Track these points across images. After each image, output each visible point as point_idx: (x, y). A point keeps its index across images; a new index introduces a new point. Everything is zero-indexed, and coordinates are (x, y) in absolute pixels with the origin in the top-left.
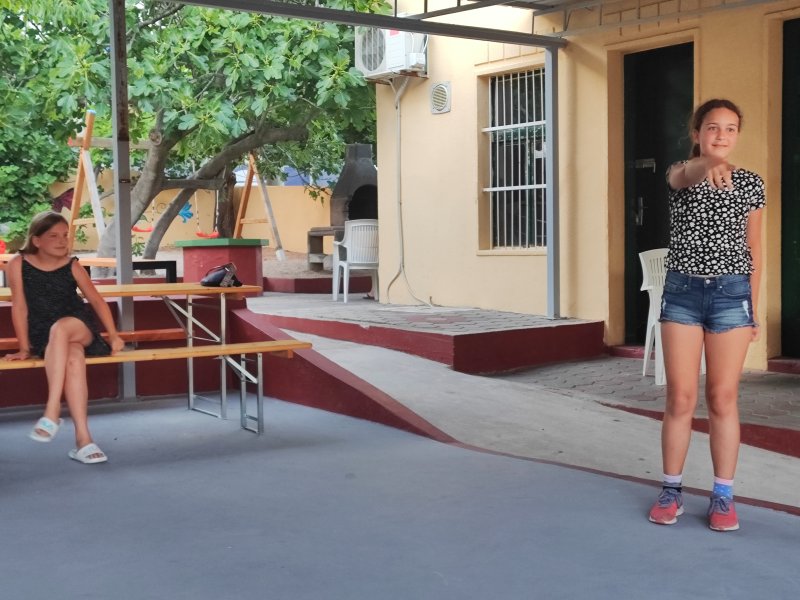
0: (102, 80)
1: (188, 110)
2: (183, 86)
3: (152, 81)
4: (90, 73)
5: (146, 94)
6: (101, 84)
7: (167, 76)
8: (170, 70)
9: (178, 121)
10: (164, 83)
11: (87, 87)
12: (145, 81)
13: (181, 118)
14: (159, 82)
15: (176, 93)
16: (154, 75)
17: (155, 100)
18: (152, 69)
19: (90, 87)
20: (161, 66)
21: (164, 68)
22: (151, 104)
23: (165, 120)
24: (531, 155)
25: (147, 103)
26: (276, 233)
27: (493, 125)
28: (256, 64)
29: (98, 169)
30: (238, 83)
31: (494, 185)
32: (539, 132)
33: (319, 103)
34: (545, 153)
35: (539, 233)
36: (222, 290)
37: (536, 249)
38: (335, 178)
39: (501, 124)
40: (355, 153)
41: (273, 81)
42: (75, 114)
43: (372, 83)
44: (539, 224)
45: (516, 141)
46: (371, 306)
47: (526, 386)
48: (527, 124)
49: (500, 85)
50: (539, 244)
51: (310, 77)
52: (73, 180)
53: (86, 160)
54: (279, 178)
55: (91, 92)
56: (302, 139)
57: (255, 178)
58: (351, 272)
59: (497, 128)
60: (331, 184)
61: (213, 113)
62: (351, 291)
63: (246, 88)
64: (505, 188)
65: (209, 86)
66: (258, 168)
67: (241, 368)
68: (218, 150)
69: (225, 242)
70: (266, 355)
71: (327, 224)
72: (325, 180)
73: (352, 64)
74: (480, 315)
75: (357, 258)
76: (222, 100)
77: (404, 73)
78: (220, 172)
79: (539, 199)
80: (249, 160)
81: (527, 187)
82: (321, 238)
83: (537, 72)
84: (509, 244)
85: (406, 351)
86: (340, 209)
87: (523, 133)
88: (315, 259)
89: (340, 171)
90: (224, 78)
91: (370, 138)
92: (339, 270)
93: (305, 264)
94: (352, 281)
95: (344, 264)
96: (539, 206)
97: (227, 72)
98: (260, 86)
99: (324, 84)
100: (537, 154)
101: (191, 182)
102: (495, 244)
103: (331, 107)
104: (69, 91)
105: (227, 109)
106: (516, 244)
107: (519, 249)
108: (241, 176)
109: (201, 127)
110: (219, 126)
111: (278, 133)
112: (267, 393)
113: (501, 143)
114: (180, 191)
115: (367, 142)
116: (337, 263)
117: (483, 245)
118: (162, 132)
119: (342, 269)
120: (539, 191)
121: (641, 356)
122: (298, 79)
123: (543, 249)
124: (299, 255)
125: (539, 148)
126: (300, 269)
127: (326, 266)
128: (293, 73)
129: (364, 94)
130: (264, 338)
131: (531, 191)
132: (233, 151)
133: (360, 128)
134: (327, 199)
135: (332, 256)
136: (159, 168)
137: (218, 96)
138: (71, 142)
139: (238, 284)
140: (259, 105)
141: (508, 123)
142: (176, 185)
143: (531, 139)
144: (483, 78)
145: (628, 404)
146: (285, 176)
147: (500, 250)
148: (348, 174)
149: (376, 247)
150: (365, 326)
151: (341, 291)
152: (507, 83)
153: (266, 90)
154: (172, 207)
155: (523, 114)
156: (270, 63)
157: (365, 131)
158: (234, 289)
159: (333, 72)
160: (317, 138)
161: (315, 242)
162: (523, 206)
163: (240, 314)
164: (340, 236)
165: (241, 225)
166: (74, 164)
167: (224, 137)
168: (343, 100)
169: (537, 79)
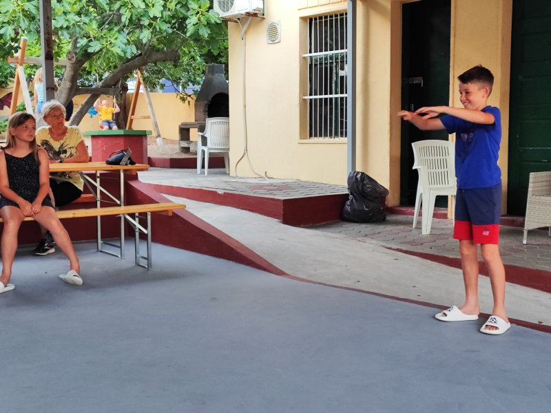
0: (32, 15)
1: (95, 38)
2: (91, 21)
3: (69, 17)
4: (23, 10)
5: (65, 26)
6: (32, 18)
7: (79, 14)
8: (81, 9)
9: (87, 46)
10: (77, 19)
11: (22, 20)
12: (63, 17)
13: (90, 44)
14: (73, 18)
15: (86, 26)
16: (70, 12)
17: (71, 31)
18: (68, 8)
19: (24, 20)
20: (75, 6)
21: (77, 7)
22: (68, 33)
23: (78, 45)
24: (337, 74)
25: (65, 33)
26: (156, 126)
27: (310, 52)
28: (143, 6)
29: (30, 79)
30: (131, 20)
31: (311, 95)
32: (343, 57)
33: (188, 34)
34: (346, 72)
35: (342, 128)
36: (121, 168)
37: (339, 139)
38: (198, 88)
39: (316, 51)
40: (212, 70)
41: (155, 18)
42: (13, 40)
43: (225, 21)
44: (342, 122)
45: (326, 64)
46: (224, 178)
47: (334, 235)
48: (334, 52)
49: (316, 24)
50: (342, 135)
51: (181, 16)
52: (12, 87)
53: (21, 72)
54: (158, 87)
55: (24, 24)
56: (176, 60)
57: (142, 87)
58: (210, 154)
59: (313, 54)
60: (195, 92)
61: (112, 41)
62: (210, 167)
63: (136, 24)
64: (318, 97)
65: (109, 21)
66: (144, 80)
67: (136, 223)
68: (115, 67)
69: (121, 132)
70: (153, 213)
71: (192, 120)
72: (191, 89)
73: (211, 7)
74: (300, 185)
75: (214, 145)
76: (119, 31)
77: (248, 14)
78: (117, 82)
79: (342, 105)
80: (137, 74)
81: (334, 96)
82: (188, 130)
83: (341, 15)
84: (321, 136)
85: (250, 210)
86: (202, 110)
87: (331, 58)
88: (184, 144)
89: (202, 83)
90: (120, 16)
91: (223, 60)
92: (201, 152)
93: (177, 147)
94: (210, 160)
95: (205, 149)
96: (342, 110)
97: (122, 11)
98: (146, 22)
99: (192, 21)
100: (341, 73)
101: (96, 89)
102: (311, 136)
103: (197, 38)
104: (8, 23)
105: (123, 38)
106: (326, 135)
107: (327, 139)
108: (131, 85)
109: (104, 50)
110: (117, 50)
111: (159, 56)
112: (154, 240)
113: (316, 65)
114: (89, 95)
115: (220, 63)
116: (200, 148)
117: (302, 137)
118: (76, 54)
119: (203, 151)
120: (342, 99)
121: (413, 214)
122: (173, 17)
123: (344, 140)
124: (172, 142)
125: (342, 68)
126: (174, 152)
127: (192, 149)
128: (169, 13)
129: (219, 29)
130: (151, 201)
131: (336, 98)
132: (126, 67)
133: (215, 53)
134: (193, 103)
135: (196, 142)
136: (74, 79)
137: (116, 29)
138: (10, 59)
139: (132, 163)
140: (145, 35)
141: (321, 51)
142: (86, 92)
143: (337, 62)
144: (303, 19)
145: (404, 248)
146: (163, 86)
147: (314, 140)
148: (207, 85)
149: (227, 137)
150: (221, 192)
151: (203, 167)
152: (321, 23)
153: (150, 25)
154: (83, 107)
155: (331, 46)
156: (153, 5)
157: (219, 55)
158: (130, 167)
159: (198, 13)
160: (185, 60)
161: (184, 132)
162: (331, 109)
163: (133, 184)
164: (202, 129)
165: (132, 120)
166: (12, 75)
167: (120, 58)
168: (205, 33)
169: (342, 20)
